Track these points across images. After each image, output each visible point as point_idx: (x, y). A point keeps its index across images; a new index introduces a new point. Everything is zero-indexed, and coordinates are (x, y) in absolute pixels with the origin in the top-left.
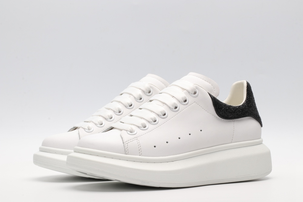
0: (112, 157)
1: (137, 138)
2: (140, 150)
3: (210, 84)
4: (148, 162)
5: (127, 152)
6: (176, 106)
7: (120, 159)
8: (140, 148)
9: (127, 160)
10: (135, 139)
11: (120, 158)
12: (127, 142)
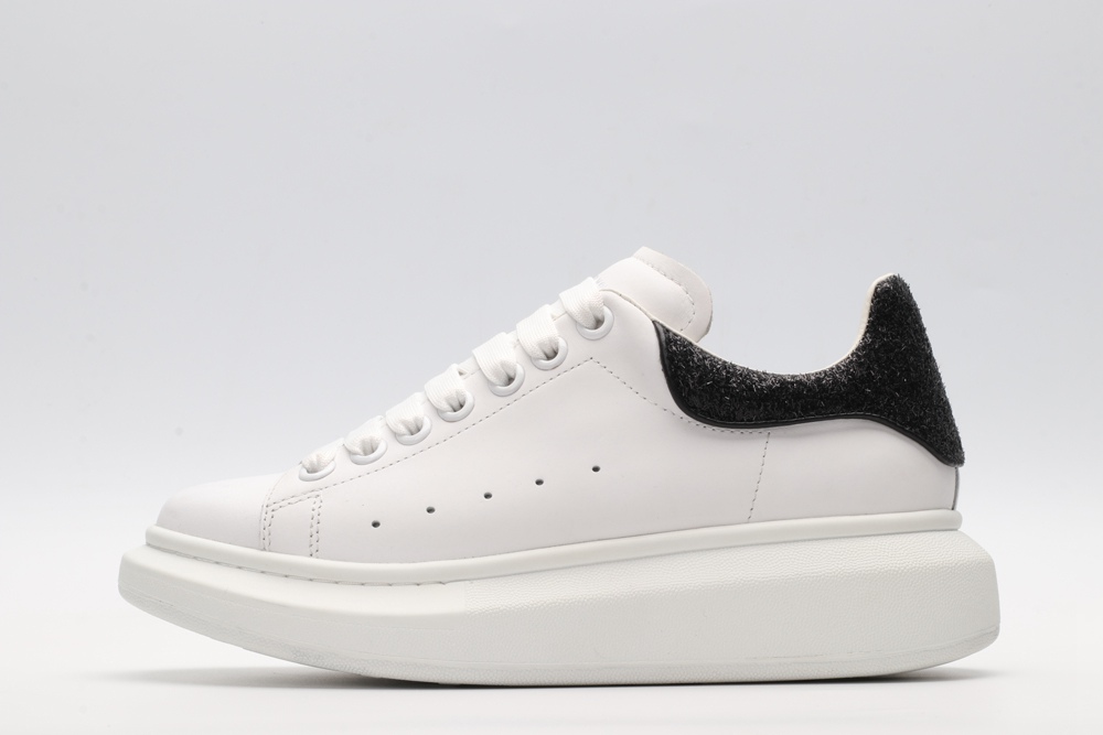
0: (219, 560)
1: (317, 493)
2: (315, 535)
3: (679, 288)
4: (336, 579)
5: (267, 542)
6: (512, 374)
7: (240, 568)
8: (314, 530)
9: (264, 570)
10: (309, 495)
11: (240, 565)
12: (273, 507)
